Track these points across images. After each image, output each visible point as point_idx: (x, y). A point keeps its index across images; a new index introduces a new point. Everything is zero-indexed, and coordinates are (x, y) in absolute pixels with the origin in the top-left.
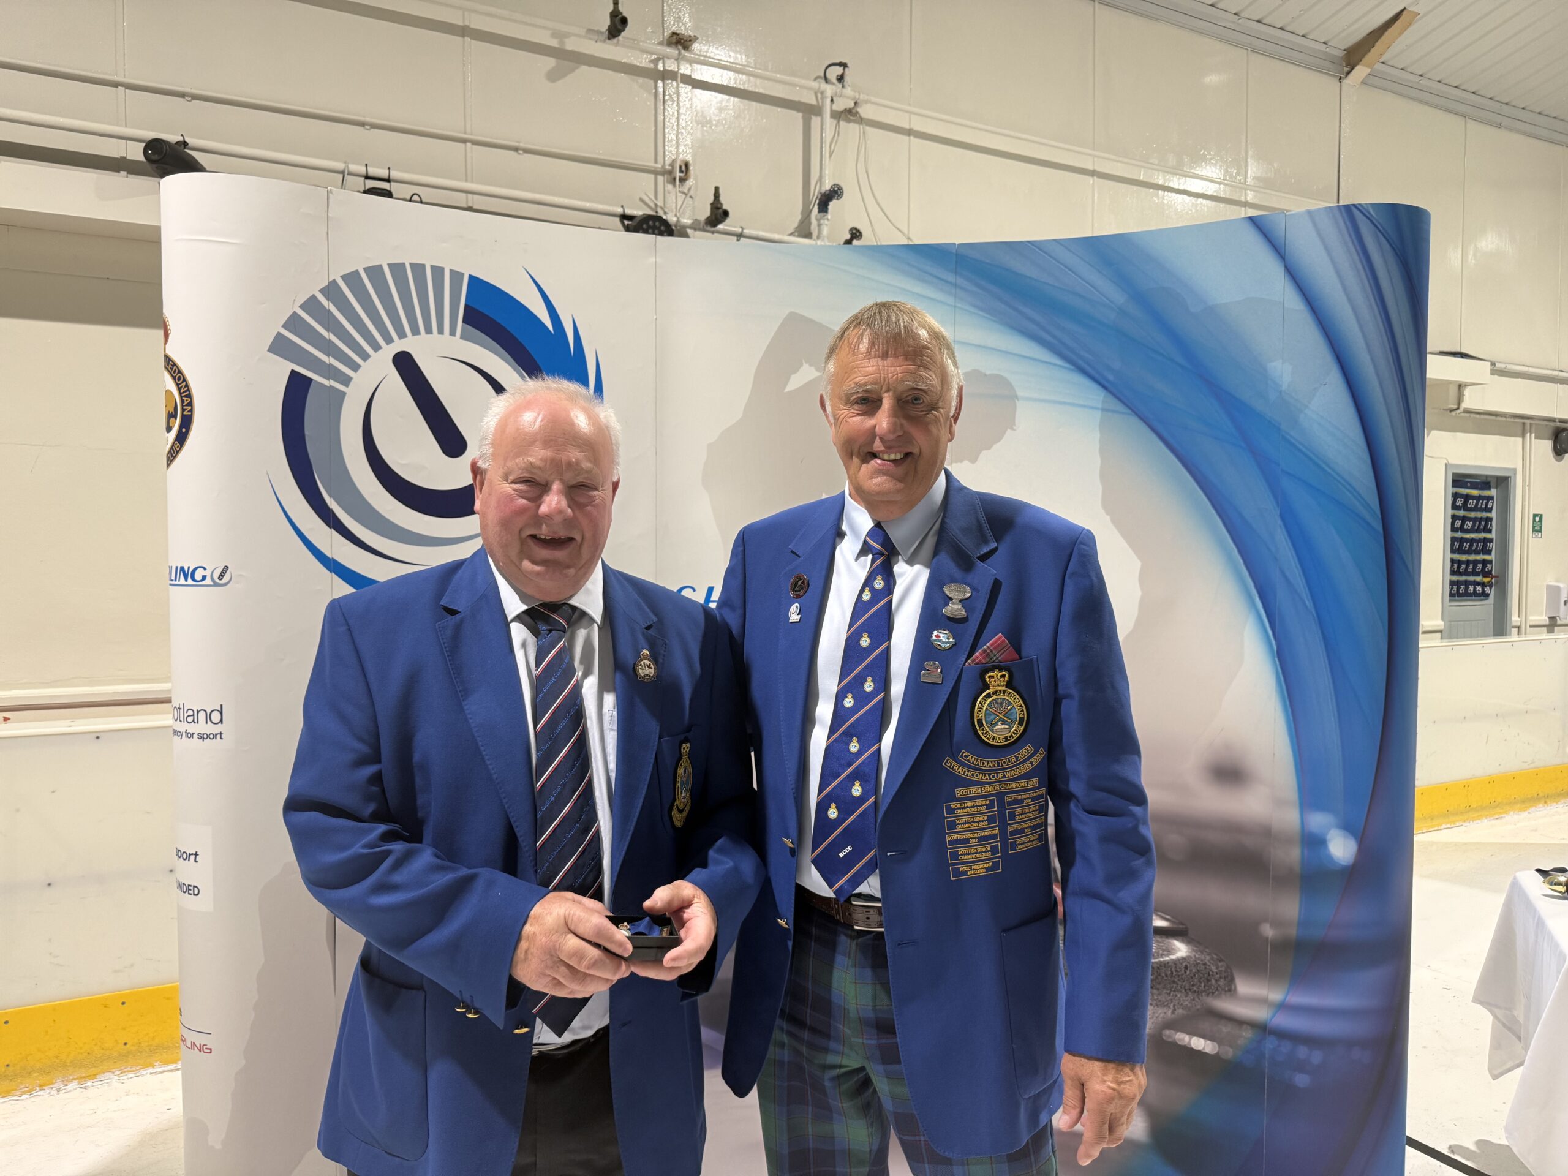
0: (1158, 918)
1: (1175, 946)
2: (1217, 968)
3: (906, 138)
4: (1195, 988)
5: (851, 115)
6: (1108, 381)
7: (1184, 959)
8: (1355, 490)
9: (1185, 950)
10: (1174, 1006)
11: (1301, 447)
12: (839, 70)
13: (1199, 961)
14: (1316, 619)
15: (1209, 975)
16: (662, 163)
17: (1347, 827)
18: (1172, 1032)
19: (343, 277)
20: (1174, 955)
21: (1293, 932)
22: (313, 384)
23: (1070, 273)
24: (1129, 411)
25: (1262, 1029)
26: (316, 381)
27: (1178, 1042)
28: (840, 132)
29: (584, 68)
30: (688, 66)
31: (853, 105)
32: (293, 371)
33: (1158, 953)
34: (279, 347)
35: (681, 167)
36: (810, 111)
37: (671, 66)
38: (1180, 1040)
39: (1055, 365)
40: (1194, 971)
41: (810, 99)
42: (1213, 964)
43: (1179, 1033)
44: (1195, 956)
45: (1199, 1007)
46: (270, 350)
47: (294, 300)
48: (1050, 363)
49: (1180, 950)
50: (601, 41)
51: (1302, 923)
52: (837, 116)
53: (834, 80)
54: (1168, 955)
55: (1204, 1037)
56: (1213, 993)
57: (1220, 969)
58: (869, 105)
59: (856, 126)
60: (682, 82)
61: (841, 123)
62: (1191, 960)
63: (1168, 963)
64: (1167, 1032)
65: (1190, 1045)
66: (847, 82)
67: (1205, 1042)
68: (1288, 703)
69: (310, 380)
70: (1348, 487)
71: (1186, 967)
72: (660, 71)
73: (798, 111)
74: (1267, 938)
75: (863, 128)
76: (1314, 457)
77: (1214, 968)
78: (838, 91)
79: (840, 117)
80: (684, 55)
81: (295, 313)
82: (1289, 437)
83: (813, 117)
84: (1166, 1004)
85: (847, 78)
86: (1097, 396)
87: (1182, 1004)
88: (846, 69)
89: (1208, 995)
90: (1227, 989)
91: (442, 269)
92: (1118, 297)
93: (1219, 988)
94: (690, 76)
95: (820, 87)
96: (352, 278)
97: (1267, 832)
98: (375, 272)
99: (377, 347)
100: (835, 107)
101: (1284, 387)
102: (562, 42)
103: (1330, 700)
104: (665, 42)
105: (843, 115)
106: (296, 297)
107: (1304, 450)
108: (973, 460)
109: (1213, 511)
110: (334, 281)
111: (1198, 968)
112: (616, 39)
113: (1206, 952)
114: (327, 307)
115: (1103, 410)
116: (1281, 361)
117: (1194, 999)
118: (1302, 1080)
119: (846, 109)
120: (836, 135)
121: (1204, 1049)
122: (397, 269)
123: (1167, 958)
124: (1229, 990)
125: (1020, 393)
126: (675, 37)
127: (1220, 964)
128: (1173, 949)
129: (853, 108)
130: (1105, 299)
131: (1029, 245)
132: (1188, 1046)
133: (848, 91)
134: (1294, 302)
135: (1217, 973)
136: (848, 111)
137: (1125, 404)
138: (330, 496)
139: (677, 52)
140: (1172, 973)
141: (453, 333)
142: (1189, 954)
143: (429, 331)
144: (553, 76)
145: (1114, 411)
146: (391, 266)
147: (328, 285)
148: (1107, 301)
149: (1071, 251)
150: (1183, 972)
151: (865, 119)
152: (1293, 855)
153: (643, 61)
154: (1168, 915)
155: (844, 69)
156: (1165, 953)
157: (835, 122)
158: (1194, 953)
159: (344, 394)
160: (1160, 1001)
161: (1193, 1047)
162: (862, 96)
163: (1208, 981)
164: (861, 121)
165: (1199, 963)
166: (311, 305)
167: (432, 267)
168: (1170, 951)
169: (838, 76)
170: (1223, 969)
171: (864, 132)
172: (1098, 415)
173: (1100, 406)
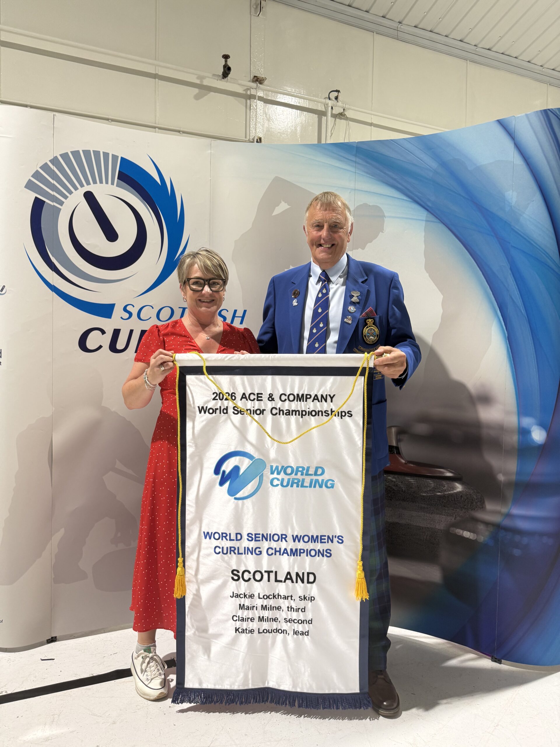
0: (448, 472)
1: (456, 486)
2: (476, 497)
3: (369, 127)
4: (466, 507)
5: (342, 116)
6: (428, 206)
7: (460, 492)
8: (547, 253)
9: (461, 488)
10: (456, 516)
11: (520, 232)
12: (336, 94)
13: (468, 493)
14: (527, 319)
15: (473, 500)
16: (249, 139)
17: (542, 425)
18: (454, 529)
19: (61, 155)
20: (455, 490)
21: (514, 478)
22: (45, 203)
23: (411, 154)
24: (439, 221)
25: (498, 527)
26: (48, 203)
27: (457, 534)
28: (336, 124)
29: (212, 93)
30: (262, 92)
31: (343, 111)
32: (36, 198)
33: (448, 489)
34: (30, 186)
35: (257, 140)
36: (321, 114)
37: (253, 92)
38: (458, 533)
39: (403, 199)
40: (465, 498)
41: (321, 108)
42: (475, 495)
43: (457, 529)
44: (466, 490)
45: (467, 516)
46: (26, 187)
47: (37, 164)
48: (401, 199)
49: (458, 488)
50: (219, 80)
51: (518, 473)
52: (334, 116)
53: (334, 99)
54: (453, 490)
55: (470, 531)
56: (474, 509)
57: (478, 497)
58: (350, 110)
59: (345, 121)
60: (258, 100)
61: (337, 119)
62: (464, 493)
63: (453, 494)
64: (452, 529)
65: (463, 535)
66: (339, 99)
67: (470, 534)
68: (513, 362)
69: (44, 202)
70: (544, 252)
71: (461, 496)
72: (248, 95)
73: (316, 114)
74: (501, 481)
75: (348, 122)
76: (527, 238)
77: (475, 497)
78: (335, 103)
79: (336, 117)
80: (259, 87)
81: (37, 171)
82: (515, 229)
83: (323, 117)
84: (452, 514)
85: (339, 98)
86: (423, 214)
87: (459, 515)
88: (339, 93)
89: (472, 510)
90: (481, 507)
91: (108, 154)
92: (434, 165)
93: (477, 507)
94: (263, 97)
95: (326, 102)
96: (65, 156)
97: (501, 428)
98: (76, 154)
99: (76, 189)
100: (334, 112)
101: (513, 204)
102: (202, 81)
103: (533, 361)
104: (251, 81)
105: (338, 116)
106: (38, 163)
107: (522, 234)
108: (363, 249)
109: (478, 269)
110: (56, 157)
111: (467, 497)
112: (227, 78)
113: (471, 489)
114: (53, 169)
115: (426, 221)
116: (512, 191)
117: (465, 512)
118: (517, 552)
119: (339, 113)
120: (334, 125)
121: (469, 537)
122: (87, 153)
123: (452, 492)
124: (482, 507)
125: (386, 214)
126: (256, 78)
127: (478, 495)
128: (455, 487)
129: (343, 112)
130: (427, 166)
131: (392, 141)
132: (462, 536)
133: (340, 104)
134: (519, 161)
135: (476, 499)
136: (340, 114)
137: (437, 218)
138: (53, 256)
139: (256, 85)
140: (455, 499)
141: (113, 184)
142: (463, 490)
143: (101, 182)
144: (197, 97)
145: (432, 221)
146: (84, 151)
147: (53, 159)
148: (429, 167)
149: (412, 144)
150: (460, 499)
151: (348, 117)
152: (514, 439)
153: (240, 90)
154: (453, 470)
155: (338, 93)
156: (451, 489)
157: (334, 119)
158: (466, 489)
159: (61, 209)
160: (449, 513)
161: (464, 536)
162: (347, 106)
163: (472, 503)
164: (347, 119)
165: (468, 494)
166: (45, 167)
167: (103, 153)
168: (454, 488)
169: (336, 97)
170: (479, 497)
171: (348, 124)
172: (424, 223)
173: (425, 219)
